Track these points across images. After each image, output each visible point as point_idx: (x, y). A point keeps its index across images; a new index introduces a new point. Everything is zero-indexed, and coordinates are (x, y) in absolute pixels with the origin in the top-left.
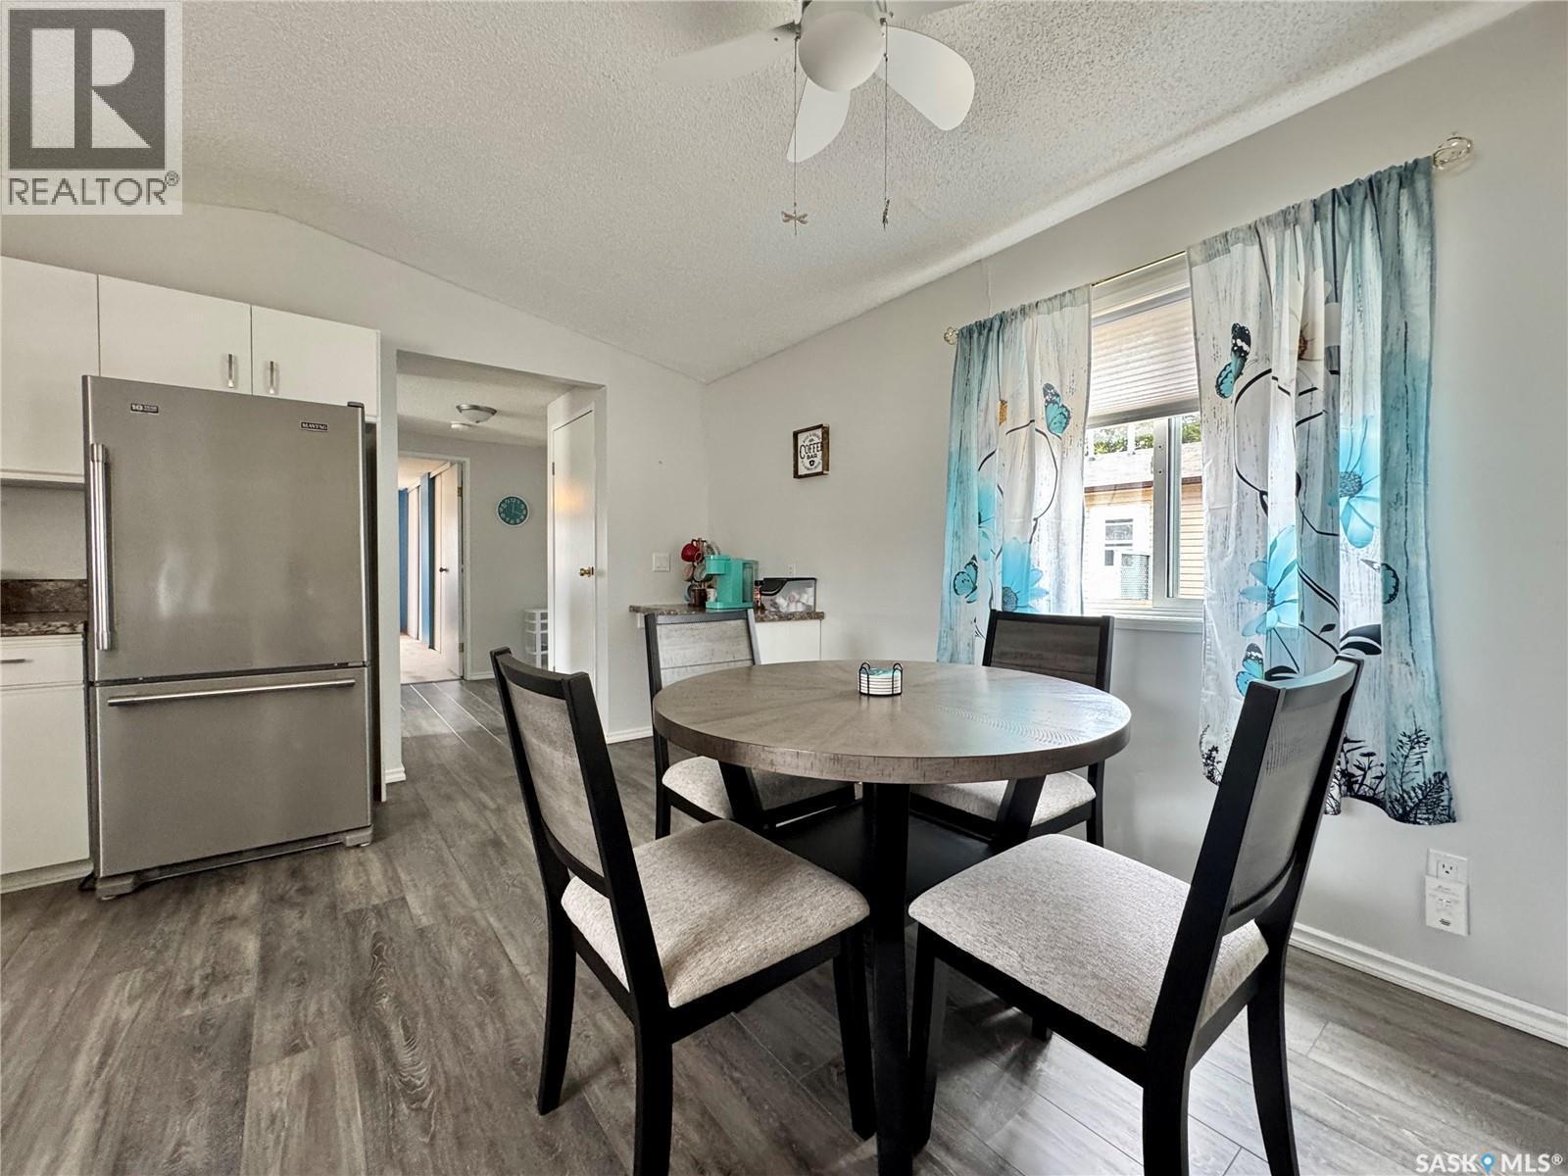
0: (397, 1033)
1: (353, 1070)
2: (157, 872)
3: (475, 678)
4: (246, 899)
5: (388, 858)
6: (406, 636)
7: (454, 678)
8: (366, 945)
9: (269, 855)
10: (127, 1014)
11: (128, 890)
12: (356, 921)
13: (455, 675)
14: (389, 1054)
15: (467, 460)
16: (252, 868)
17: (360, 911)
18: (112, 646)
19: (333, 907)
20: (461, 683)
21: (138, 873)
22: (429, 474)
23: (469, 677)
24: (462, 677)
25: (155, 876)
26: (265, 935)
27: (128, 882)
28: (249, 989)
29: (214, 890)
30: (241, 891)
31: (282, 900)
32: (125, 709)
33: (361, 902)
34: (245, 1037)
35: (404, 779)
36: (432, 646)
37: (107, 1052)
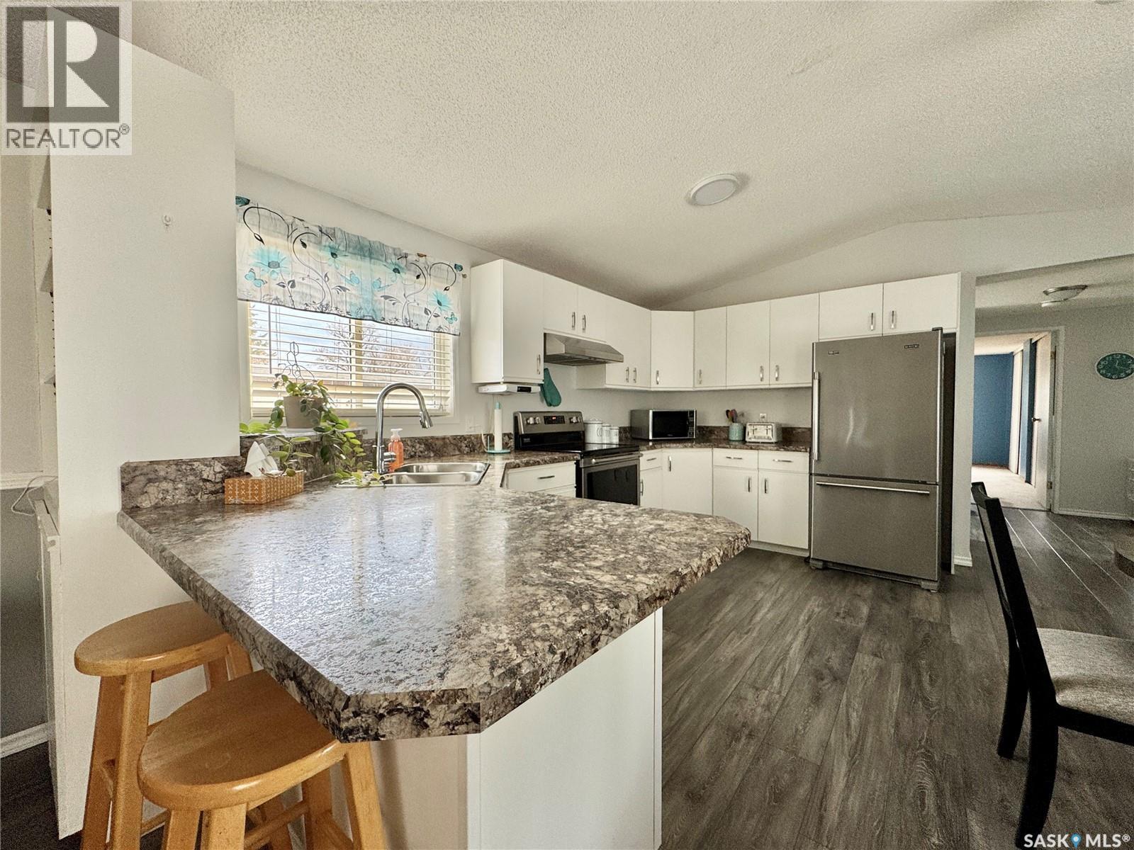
0: (926, 679)
1: (900, 678)
2: (831, 565)
3: (1061, 513)
4: (867, 590)
5: (946, 605)
6: (1007, 470)
7: (1043, 509)
8: (920, 636)
9: (881, 576)
10: (816, 610)
11: (821, 567)
12: (917, 623)
13: (1043, 507)
14: (919, 682)
15: (1062, 328)
16: (872, 579)
17: (921, 620)
18: (819, 459)
19: (908, 613)
20: (1048, 515)
21: (825, 562)
22: (1031, 340)
23: (1057, 510)
24: (1050, 510)
25: (830, 565)
26: (871, 609)
27: (821, 564)
28: (862, 625)
29: (853, 582)
30: (865, 586)
31: (882, 598)
32: (825, 488)
33: (924, 617)
34: (857, 640)
35: (971, 566)
36: (1028, 481)
37: (810, 618)
